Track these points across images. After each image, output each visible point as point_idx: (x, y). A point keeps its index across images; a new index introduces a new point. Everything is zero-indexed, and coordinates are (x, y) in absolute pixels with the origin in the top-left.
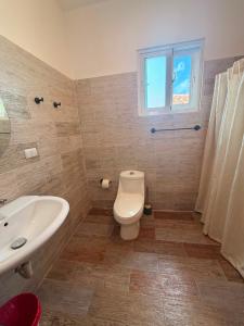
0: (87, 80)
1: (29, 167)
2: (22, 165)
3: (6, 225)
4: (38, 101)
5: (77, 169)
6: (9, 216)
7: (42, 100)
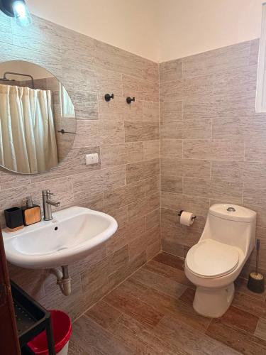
0: (178, 62)
1: (88, 175)
2: (81, 171)
3: (56, 229)
4: (108, 98)
5: (148, 187)
6: (60, 221)
7: (112, 97)
